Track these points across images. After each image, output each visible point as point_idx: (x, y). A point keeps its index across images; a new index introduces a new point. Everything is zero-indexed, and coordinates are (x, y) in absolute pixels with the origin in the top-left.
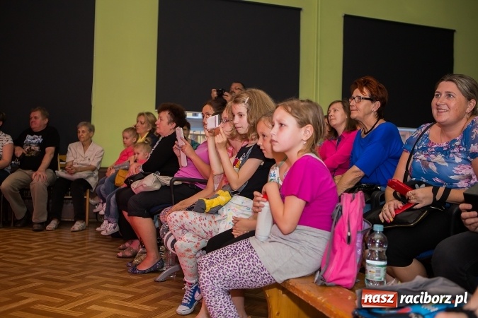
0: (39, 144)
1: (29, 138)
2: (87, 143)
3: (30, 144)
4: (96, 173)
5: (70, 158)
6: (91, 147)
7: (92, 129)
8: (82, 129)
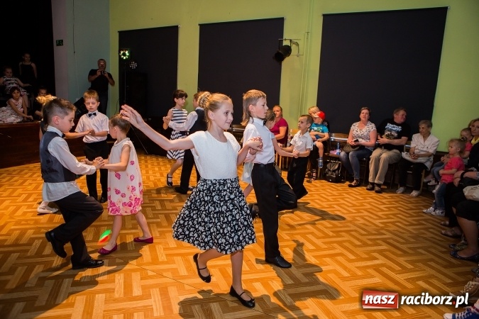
0: (398, 132)
1: (389, 126)
2: (426, 135)
3: (391, 130)
4: (432, 159)
5: (413, 145)
6: (430, 138)
7: (430, 126)
8: (422, 126)
